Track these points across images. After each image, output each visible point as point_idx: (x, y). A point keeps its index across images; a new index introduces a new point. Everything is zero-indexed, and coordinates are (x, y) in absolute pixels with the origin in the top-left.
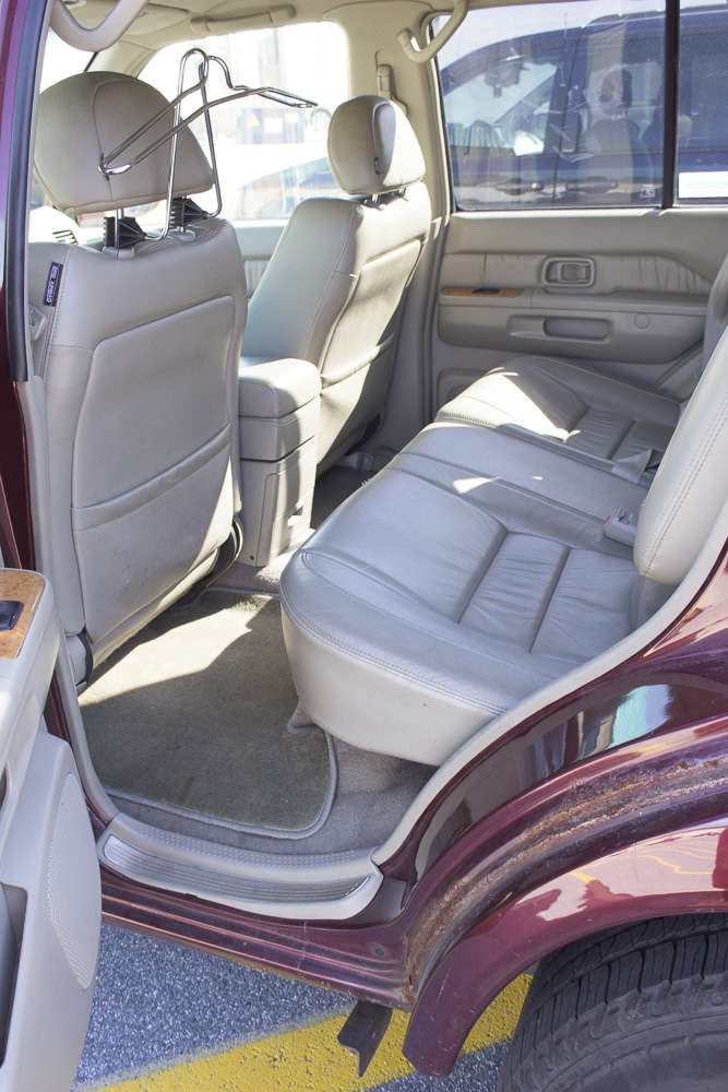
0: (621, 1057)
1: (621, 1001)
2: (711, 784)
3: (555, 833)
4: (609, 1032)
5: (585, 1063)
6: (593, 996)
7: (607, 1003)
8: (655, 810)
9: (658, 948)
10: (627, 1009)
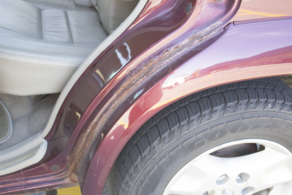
0: (160, 161)
1: (156, 143)
2: (179, 53)
3: (128, 89)
4: (154, 155)
5: (148, 169)
6: (145, 146)
7: (151, 146)
8: (162, 68)
9: (161, 122)
10: (158, 145)
